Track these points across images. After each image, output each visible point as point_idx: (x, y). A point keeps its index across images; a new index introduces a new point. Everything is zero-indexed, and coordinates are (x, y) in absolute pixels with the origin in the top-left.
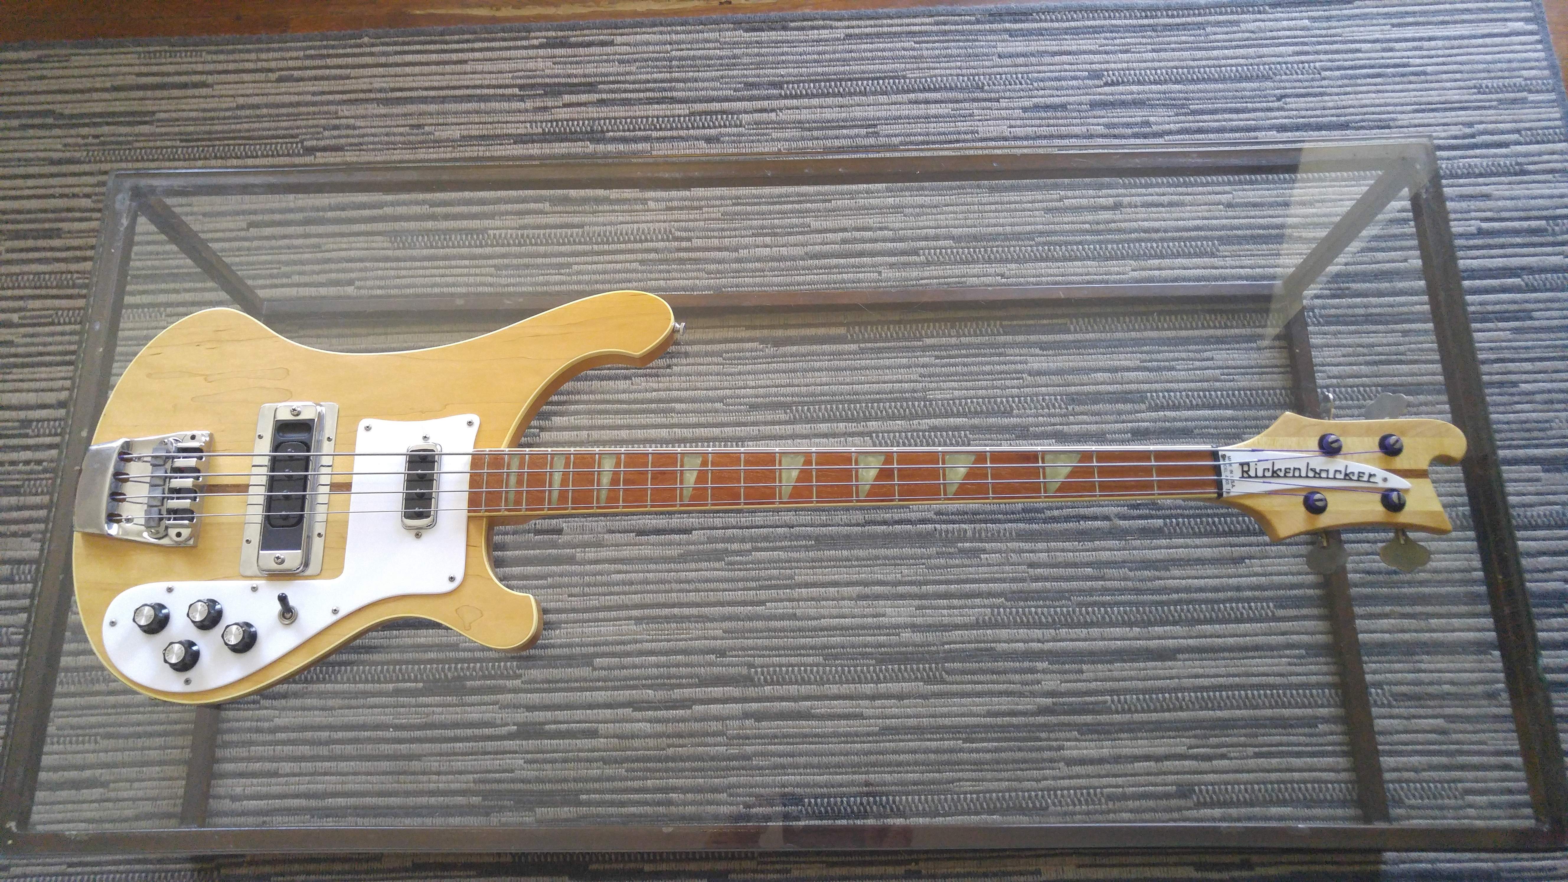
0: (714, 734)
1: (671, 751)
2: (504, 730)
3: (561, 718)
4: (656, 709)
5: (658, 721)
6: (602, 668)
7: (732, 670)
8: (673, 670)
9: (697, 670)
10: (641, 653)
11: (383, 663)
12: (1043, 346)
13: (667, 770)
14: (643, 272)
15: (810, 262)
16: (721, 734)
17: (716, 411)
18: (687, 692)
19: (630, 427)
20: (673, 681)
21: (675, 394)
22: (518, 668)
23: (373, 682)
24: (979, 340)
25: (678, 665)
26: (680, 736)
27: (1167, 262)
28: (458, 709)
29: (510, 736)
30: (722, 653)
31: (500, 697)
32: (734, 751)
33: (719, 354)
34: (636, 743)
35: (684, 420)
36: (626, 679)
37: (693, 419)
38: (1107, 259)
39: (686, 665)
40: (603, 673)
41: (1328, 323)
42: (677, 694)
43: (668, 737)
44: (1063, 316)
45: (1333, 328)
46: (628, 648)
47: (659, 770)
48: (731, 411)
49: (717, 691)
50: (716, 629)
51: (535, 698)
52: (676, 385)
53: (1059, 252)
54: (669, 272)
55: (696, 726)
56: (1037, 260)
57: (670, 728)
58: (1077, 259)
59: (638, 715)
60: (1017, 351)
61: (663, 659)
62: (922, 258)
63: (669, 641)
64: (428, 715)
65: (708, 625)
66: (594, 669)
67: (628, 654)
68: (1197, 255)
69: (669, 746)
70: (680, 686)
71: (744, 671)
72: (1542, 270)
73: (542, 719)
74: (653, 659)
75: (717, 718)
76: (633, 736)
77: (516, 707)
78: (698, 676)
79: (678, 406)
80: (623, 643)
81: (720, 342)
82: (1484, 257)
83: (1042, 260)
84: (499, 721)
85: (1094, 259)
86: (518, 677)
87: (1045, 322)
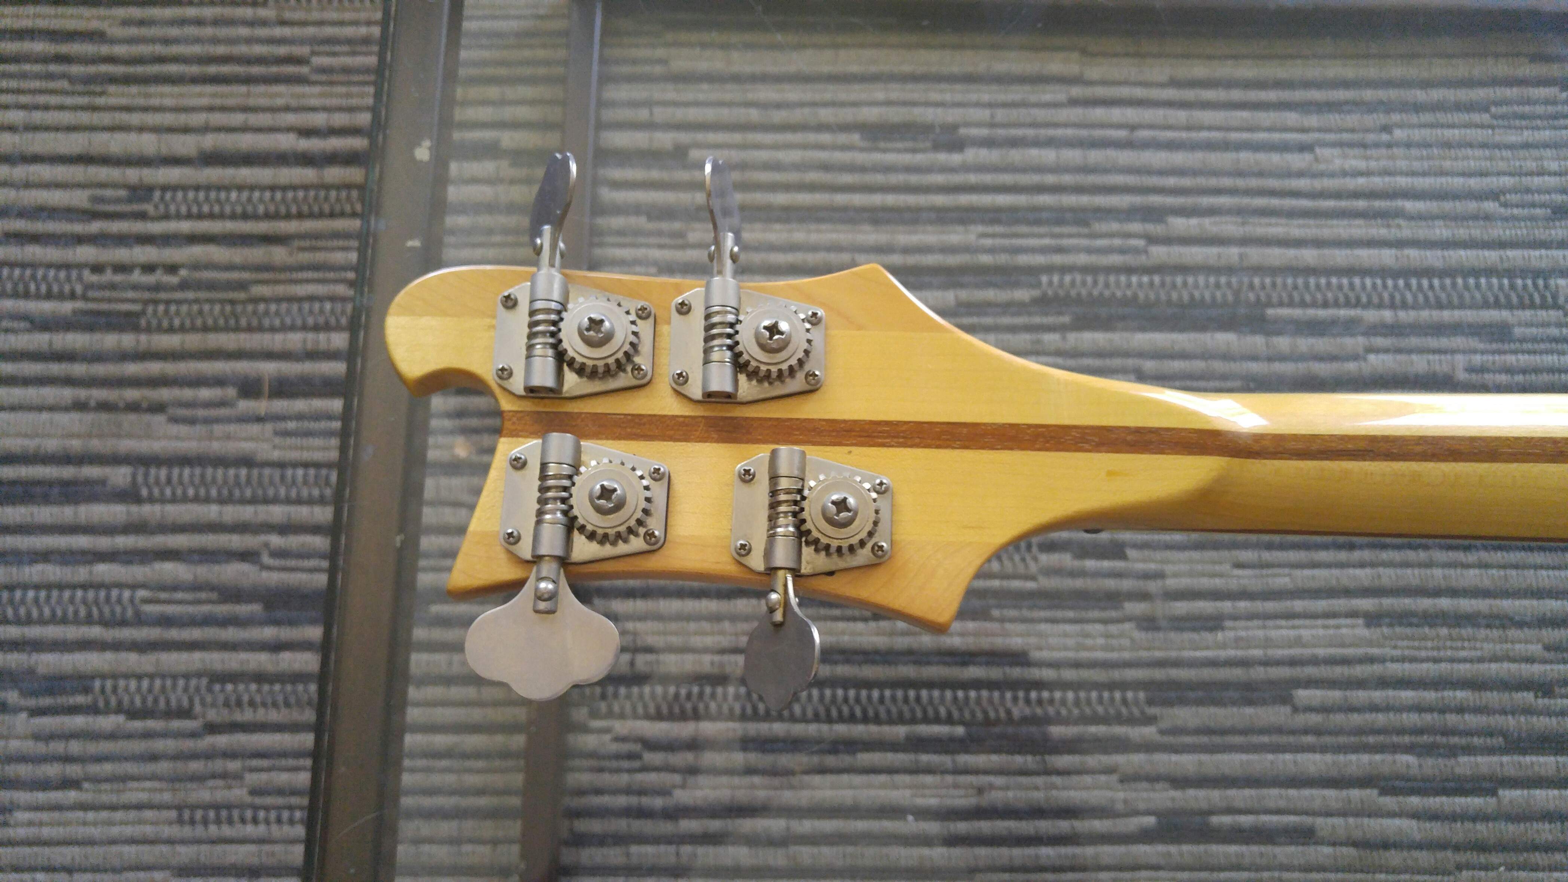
2: (1133, 824)
3: (1239, 804)
5: (1434, 816)
6: (1310, 709)
8: (1452, 719)
9: (1497, 721)
10: (1383, 683)
11: (881, 685)
17: (1488, 217)
18: (1485, 763)
20: (1455, 740)
21: (1402, 181)
22: (1150, 702)
23: (865, 720)
25: (1461, 710)
26: (1481, 847)
28: (1039, 780)
29: (1145, 836)
31: (1119, 759)
33: (1484, 108)
35: (1422, 232)
36: (1360, 731)
37: (1441, 231)
39: (1478, 710)
40: (1314, 719)
42: (1465, 765)
46: (1359, 671)
48: (1515, 218)
51: (1187, 763)
52: (1402, 164)
57: (1459, 831)
59: (1389, 802)
61: (1430, 696)
63: (1436, 660)
64: (980, 791)
66: (1296, 710)
67: (1361, 684)
70: (1469, 750)
73: (1204, 805)
74: (1407, 695)
77: (1153, 779)
78: (1504, 734)
79: (1409, 205)
80: (1345, 661)
81: (1482, 84)
84: (1120, 806)
86: (1150, 720)
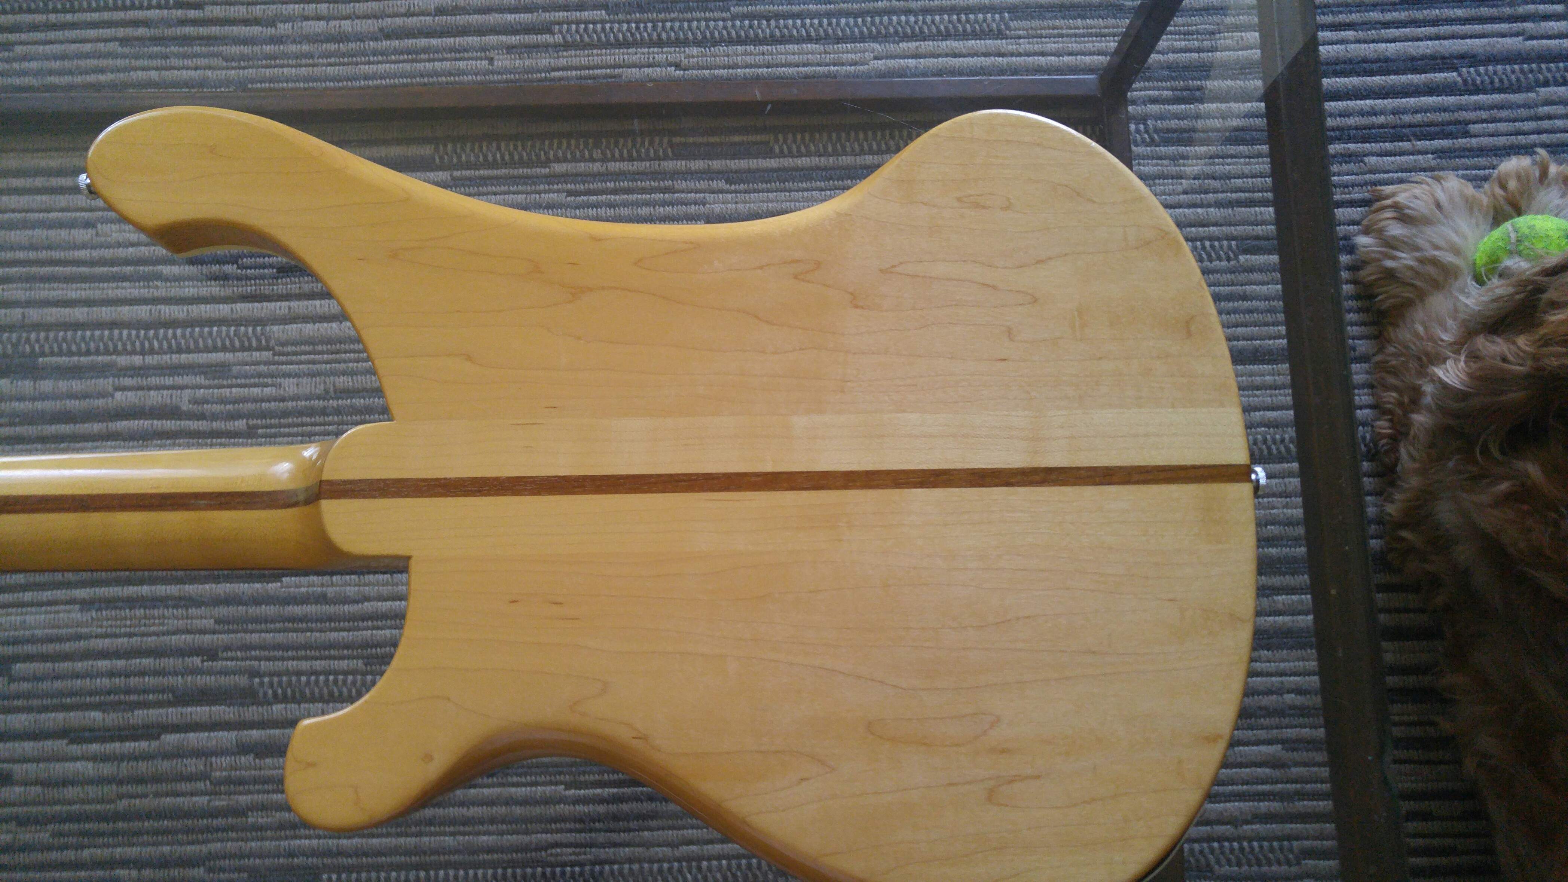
0: (190, 778)
1: (123, 804)
4: (103, 740)
7: (224, 680)
12: (731, 177)
13: (114, 834)
14: (124, 56)
15: (386, 44)
16: (203, 776)
19: (88, 303)
24: (636, 166)
27: (929, 45)
30: (211, 654)
32: (220, 803)
34: (70, 792)
38: (838, 40)
41: (1166, 142)
43: (120, 782)
44: (764, 130)
45: (1172, 149)
47: (102, 834)
49: (200, 712)
50: (203, 618)
53: (765, 28)
54: (166, 57)
55: (165, 766)
56: (730, 42)
58: (791, 40)
60: (691, 185)
62: (558, 38)
65: (193, 611)
68: (976, 36)
69: (121, 797)
71: (243, 681)
72: (1491, 59)
75: (198, 753)
76: (65, 782)
82: (1406, 39)
83: (740, 41)
85: (817, 40)
87: (737, 139)
